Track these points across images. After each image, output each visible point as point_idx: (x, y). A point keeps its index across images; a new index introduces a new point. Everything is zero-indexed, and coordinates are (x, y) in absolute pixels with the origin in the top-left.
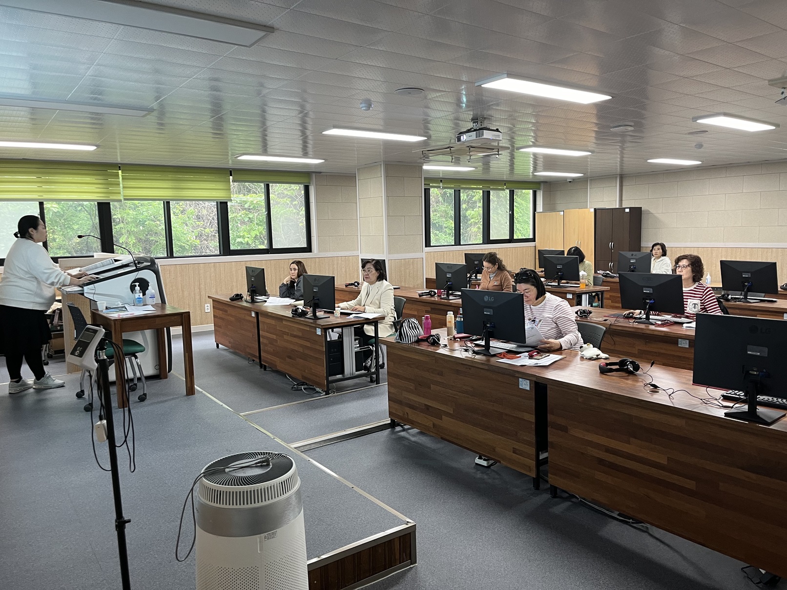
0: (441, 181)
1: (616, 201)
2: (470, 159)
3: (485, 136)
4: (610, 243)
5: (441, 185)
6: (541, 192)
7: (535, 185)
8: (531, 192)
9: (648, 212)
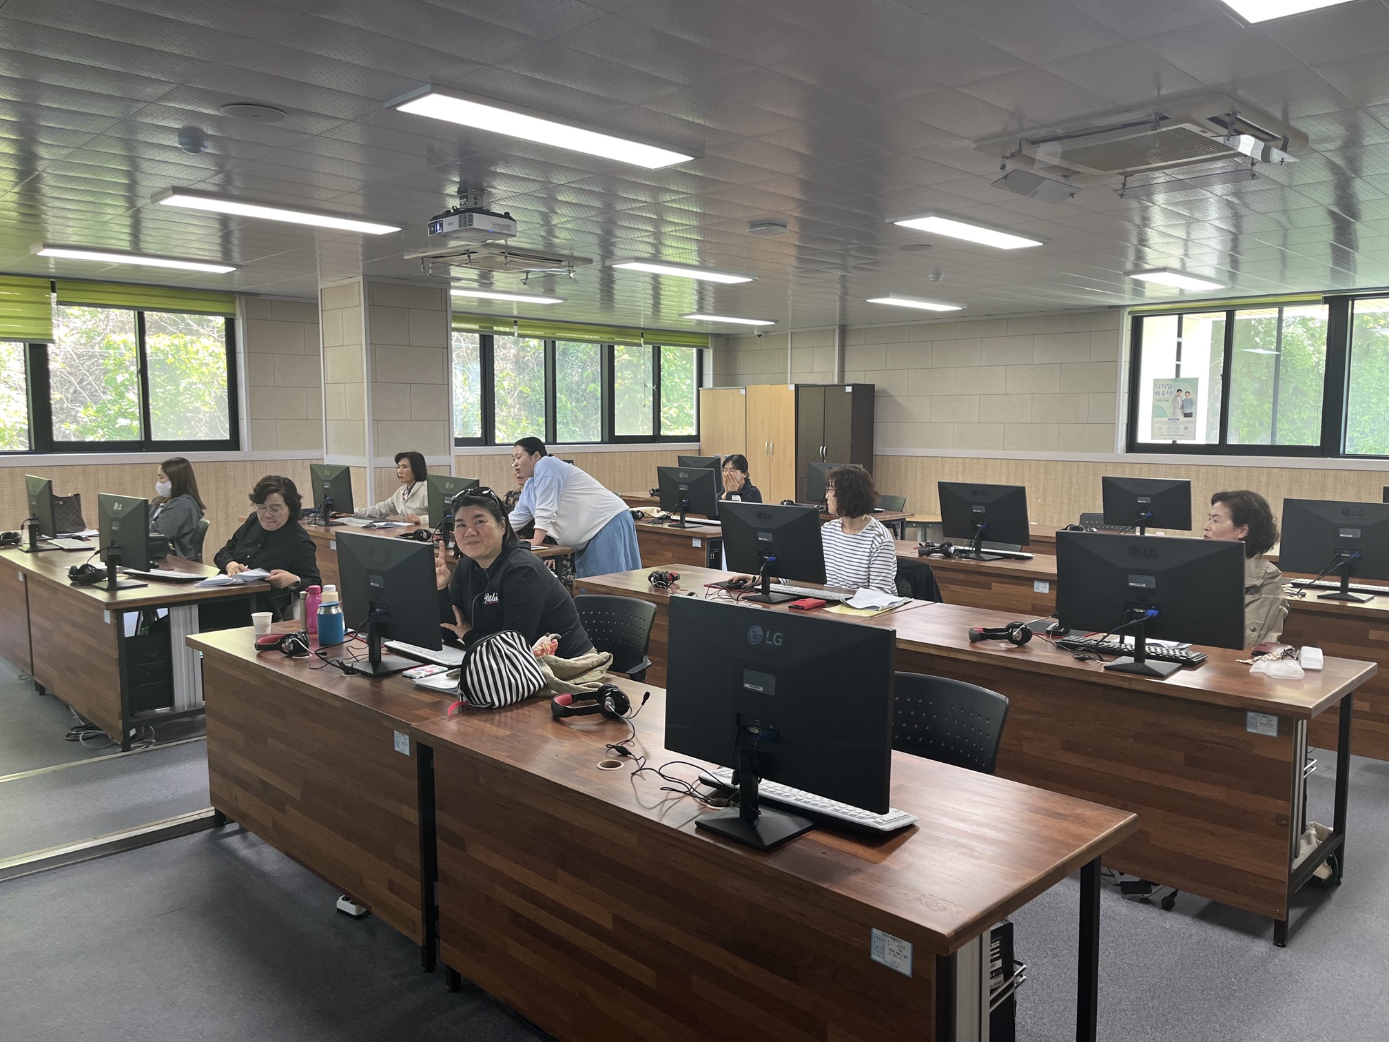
0: (515, 322)
1: (833, 372)
2: (527, 278)
3: (475, 226)
4: (821, 447)
5: (515, 330)
6: (711, 351)
7: (697, 339)
8: (694, 350)
9: (886, 394)
